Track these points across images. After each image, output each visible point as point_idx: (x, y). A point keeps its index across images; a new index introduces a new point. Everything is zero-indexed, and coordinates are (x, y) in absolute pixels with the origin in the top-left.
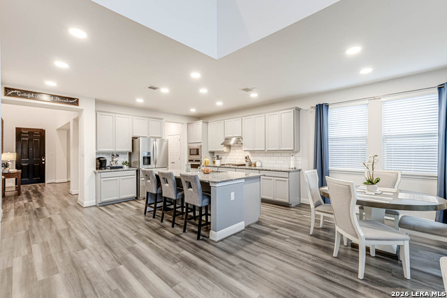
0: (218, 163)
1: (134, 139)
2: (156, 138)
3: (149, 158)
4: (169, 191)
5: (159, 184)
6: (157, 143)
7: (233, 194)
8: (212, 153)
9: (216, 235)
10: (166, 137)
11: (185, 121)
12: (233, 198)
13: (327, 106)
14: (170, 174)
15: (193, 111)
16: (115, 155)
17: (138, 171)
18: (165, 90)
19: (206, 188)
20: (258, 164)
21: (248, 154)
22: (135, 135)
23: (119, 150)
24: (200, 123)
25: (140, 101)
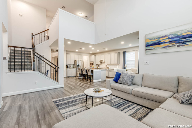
0: (98, 67)
1: (75, 60)
2: (81, 60)
3: (79, 66)
4: (84, 73)
5: (82, 72)
6: (81, 62)
7: (98, 73)
8: (97, 65)
9: (94, 81)
10: (83, 60)
11: (89, 55)
12: (98, 74)
13: (126, 52)
14: (85, 69)
15: (91, 52)
16: (70, 65)
17: (76, 69)
18: (83, 49)
19: (92, 71)
20: (109, 68)
21: (107, 65)
22: (75, 59)
23: (71, 63)
24: (93, 56)
25: (77, 51)
